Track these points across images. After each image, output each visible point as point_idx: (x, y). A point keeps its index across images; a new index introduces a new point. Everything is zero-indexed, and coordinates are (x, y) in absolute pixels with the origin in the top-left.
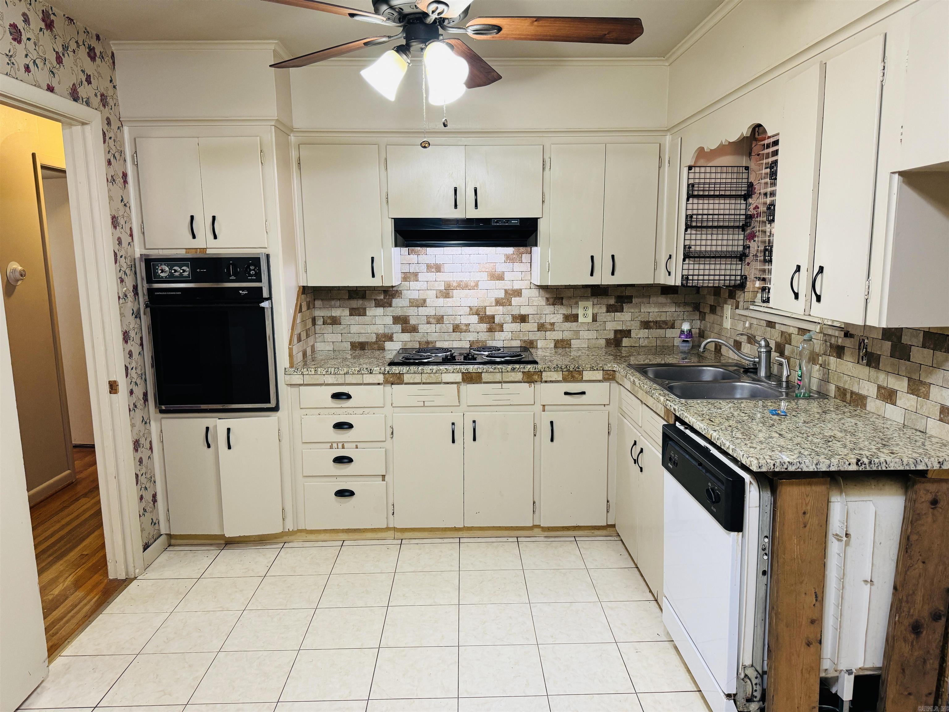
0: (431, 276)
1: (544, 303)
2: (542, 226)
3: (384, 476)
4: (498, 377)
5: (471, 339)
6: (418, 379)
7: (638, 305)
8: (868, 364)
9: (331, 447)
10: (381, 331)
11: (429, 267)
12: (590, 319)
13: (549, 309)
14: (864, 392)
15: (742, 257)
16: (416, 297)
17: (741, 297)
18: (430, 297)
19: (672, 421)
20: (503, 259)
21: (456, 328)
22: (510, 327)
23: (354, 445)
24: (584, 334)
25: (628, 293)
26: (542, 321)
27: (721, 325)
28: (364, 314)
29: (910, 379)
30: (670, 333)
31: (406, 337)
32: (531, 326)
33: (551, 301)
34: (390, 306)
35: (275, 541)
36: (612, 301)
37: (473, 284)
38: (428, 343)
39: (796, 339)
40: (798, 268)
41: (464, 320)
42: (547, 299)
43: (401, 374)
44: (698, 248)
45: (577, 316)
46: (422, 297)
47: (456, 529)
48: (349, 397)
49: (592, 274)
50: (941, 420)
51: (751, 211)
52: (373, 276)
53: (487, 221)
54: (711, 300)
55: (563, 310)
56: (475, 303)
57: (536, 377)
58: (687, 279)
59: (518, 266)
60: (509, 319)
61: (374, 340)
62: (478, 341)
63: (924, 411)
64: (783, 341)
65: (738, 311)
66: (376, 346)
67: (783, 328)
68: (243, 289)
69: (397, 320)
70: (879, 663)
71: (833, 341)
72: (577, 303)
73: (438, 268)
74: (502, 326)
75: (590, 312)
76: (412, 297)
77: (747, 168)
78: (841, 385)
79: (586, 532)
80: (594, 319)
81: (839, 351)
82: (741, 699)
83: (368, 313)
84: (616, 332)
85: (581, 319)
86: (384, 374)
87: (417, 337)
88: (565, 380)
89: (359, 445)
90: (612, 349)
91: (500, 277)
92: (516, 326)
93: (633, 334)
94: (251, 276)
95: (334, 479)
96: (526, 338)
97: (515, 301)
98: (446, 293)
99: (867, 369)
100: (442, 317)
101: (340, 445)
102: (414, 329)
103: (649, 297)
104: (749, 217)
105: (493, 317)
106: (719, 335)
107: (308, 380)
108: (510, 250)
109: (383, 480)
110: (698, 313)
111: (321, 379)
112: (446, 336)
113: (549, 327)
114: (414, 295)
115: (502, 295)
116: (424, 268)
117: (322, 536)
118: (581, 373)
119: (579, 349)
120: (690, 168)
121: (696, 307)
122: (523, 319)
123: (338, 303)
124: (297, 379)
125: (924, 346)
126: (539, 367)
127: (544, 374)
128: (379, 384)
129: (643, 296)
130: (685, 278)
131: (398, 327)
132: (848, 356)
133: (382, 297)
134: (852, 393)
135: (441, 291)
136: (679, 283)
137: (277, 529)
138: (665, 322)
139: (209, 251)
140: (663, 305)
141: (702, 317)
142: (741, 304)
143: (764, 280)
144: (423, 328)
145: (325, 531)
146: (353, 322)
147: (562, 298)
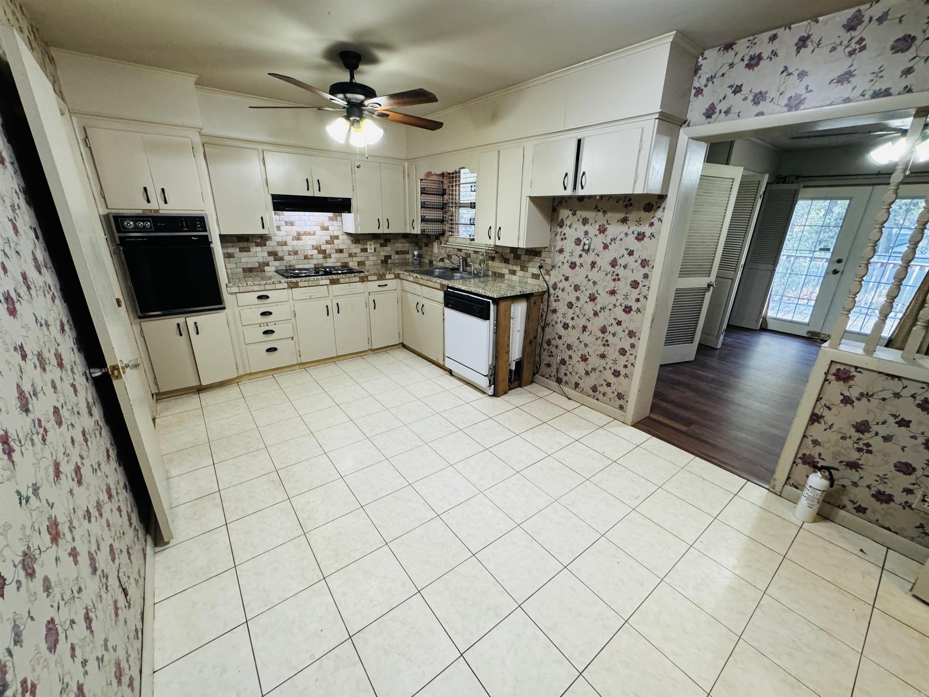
0: (289, 228)
1: (350, 242)
2: (353, 203)
3: (292, 338)
4: (348, 280)
5: (314, 263)
6: (306, 284)
7: (394, 243)
8: (505, 262)
9: (260, 326)
10: (261, 260)
11: (287, 223)
12: (373, 251)
13: (354, 245)
14: (503, 272)
15: (442, 221)
16: (281, 240)
17: (443, 239)
18: (289, 240)
19: (445, 289)
20: (328, 219)
21: (306, 257)
22: (334, 256)
23: (274, 323)
24: (371, 258)
25: (388, 237)
26: (350, 252)
27: (432, 251)
28: (250, 251)
29: (521, 266)
30: (407, 256)
31: (277, 263)
32: (345, 255)
33: (354, 241)
34: (265, 245)
35: (230, 383)
36: (382, 241)
37: (312, 233)
38: (290, 266)
39: (473, 256)
40: (490, 227)
41: (310, 253)
42: (352, 241)
43: (297, 282)
44: (428, 217)
45: (367, 249)
46: (284, 240)
47: (333, 358)
48: (267, 297)
49: (379, 228)
50: (532, 278)
51: (445, 202)
52: (263, 228)
53: (325, 199)
54: (425, 240)
55: (361, 246)
56: (315, 243)
57: (365, 279)
58: (424, 231)
59: (335, 223)
60: (334, 251)
61: (258, 266)
62: (318, 264)
63: (526, 276)
64: (466, 256)
65: (442, 245)
66: (259, 270)
67: (466, 251)
68: (195, 236)
69: (270, 254)
70: (521, 357)
71: (490, 255)
72: (366, 243)
73: (292, 224)
74: (330, 255)
75: (373, 247)
76: (278, 240)
77: (442, 182)
78: (494, 271)
79: (390, 348)
80: (375, 251)
81: (493, 259)
82: (489, 376)
83: (251, 250)
84: (385, 256)
85: (369, 251)
86: (287, 283)
87: (284, 263)
88: (378, 280)
89: (276, 323)
90: (384, 265)
91: (327, 229)
92: (338, 255)
93: (392, 258)
94: (198, 228)
95: (264, 343)
96: (343, 261)
97: (336, 241)
98: (298, 237)
99: (504, 264)
100: (297, 251)
101: (265, 324)
102: (281, 259)
103: (398, 239)
104: (445, 204)
105: (325, 250)
106: (431, 256)
107: (242, 289)
108: (331, 214)
109: (293, 339)
110: (417, 247)
111: (250, 289)
112: (300, 262)
113: (354, 255)
114: (280, 239)
115: (329, 238)
116: (283, 223)
117: (259, 375)
118: (385, 276)
119: (370, 266)
120: (421, 180)
121: (417, 244)
122: (341, 251)
123: (231, 245)
124: (235, 289)
125: (526, 254)
126: (367, 273)
127: (369, 277)
128: (284, 289)
129: (395, 239)
130: (423, 231)
131: (272, 258)
132: (496, 260)
133: (259, 240)
134: (499, 273)
135: (295, 237)
136: (419, 232)
137: (234, 375)
138: (405, 251)
139: (161, 212)
140: (404, 243)
141: (420, 248)
142: (443, 242)
143: (452, 231)
144: (287, 258)
145: (260, 372)
146: (242, 256)
147: (359, 240)
